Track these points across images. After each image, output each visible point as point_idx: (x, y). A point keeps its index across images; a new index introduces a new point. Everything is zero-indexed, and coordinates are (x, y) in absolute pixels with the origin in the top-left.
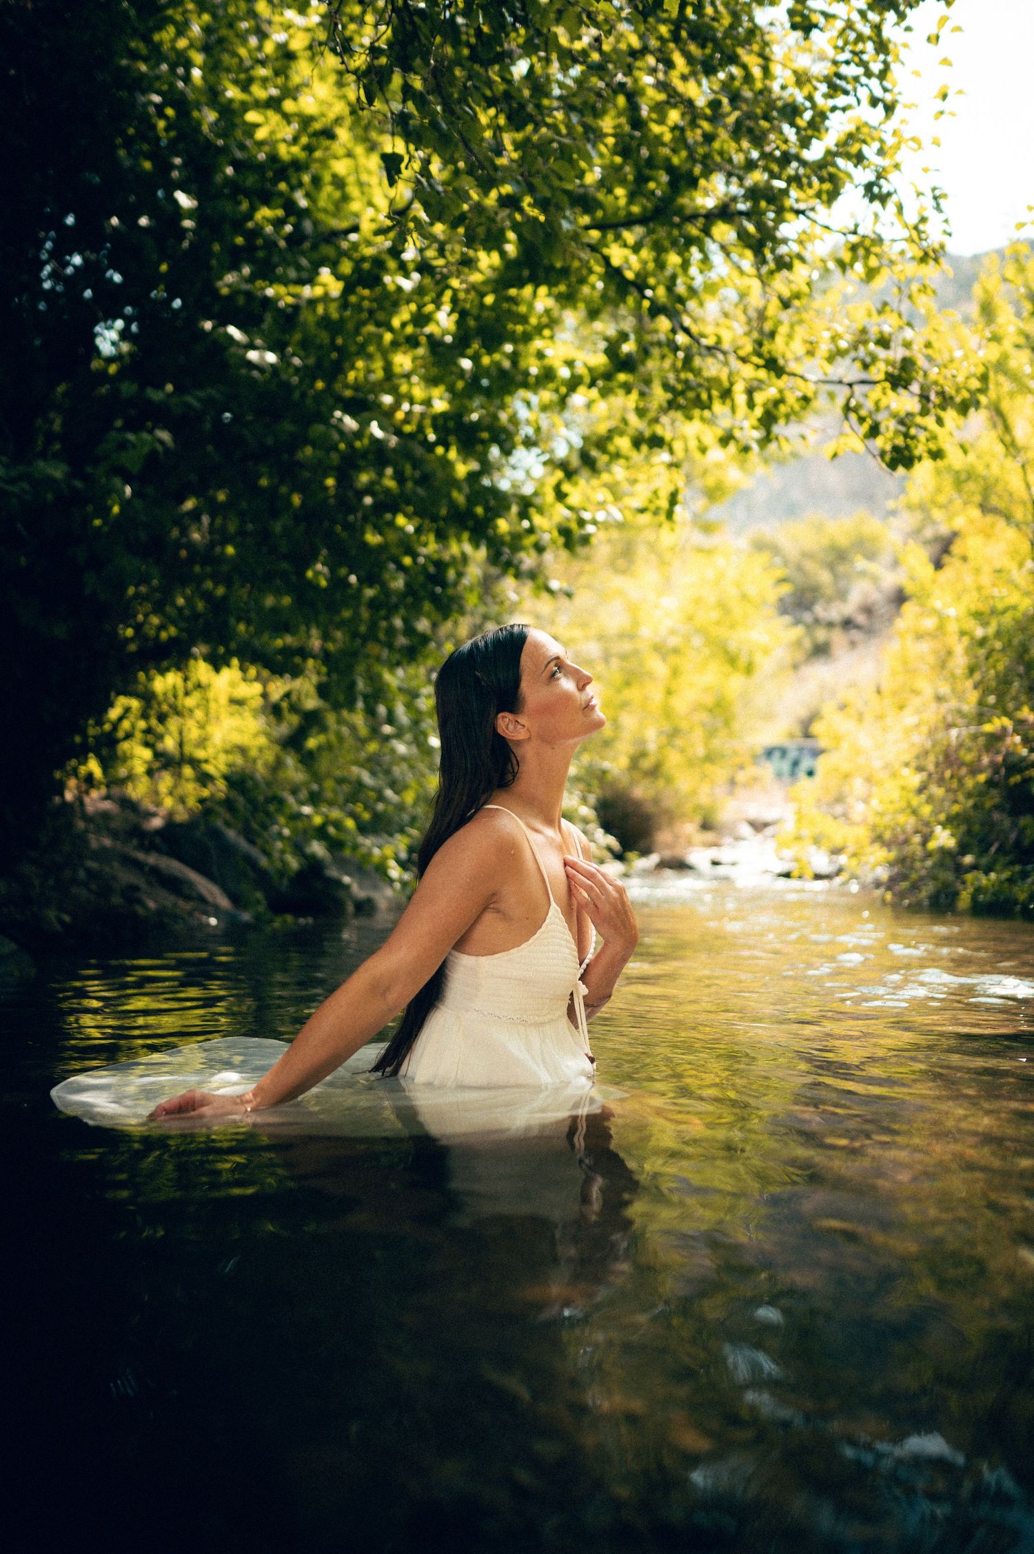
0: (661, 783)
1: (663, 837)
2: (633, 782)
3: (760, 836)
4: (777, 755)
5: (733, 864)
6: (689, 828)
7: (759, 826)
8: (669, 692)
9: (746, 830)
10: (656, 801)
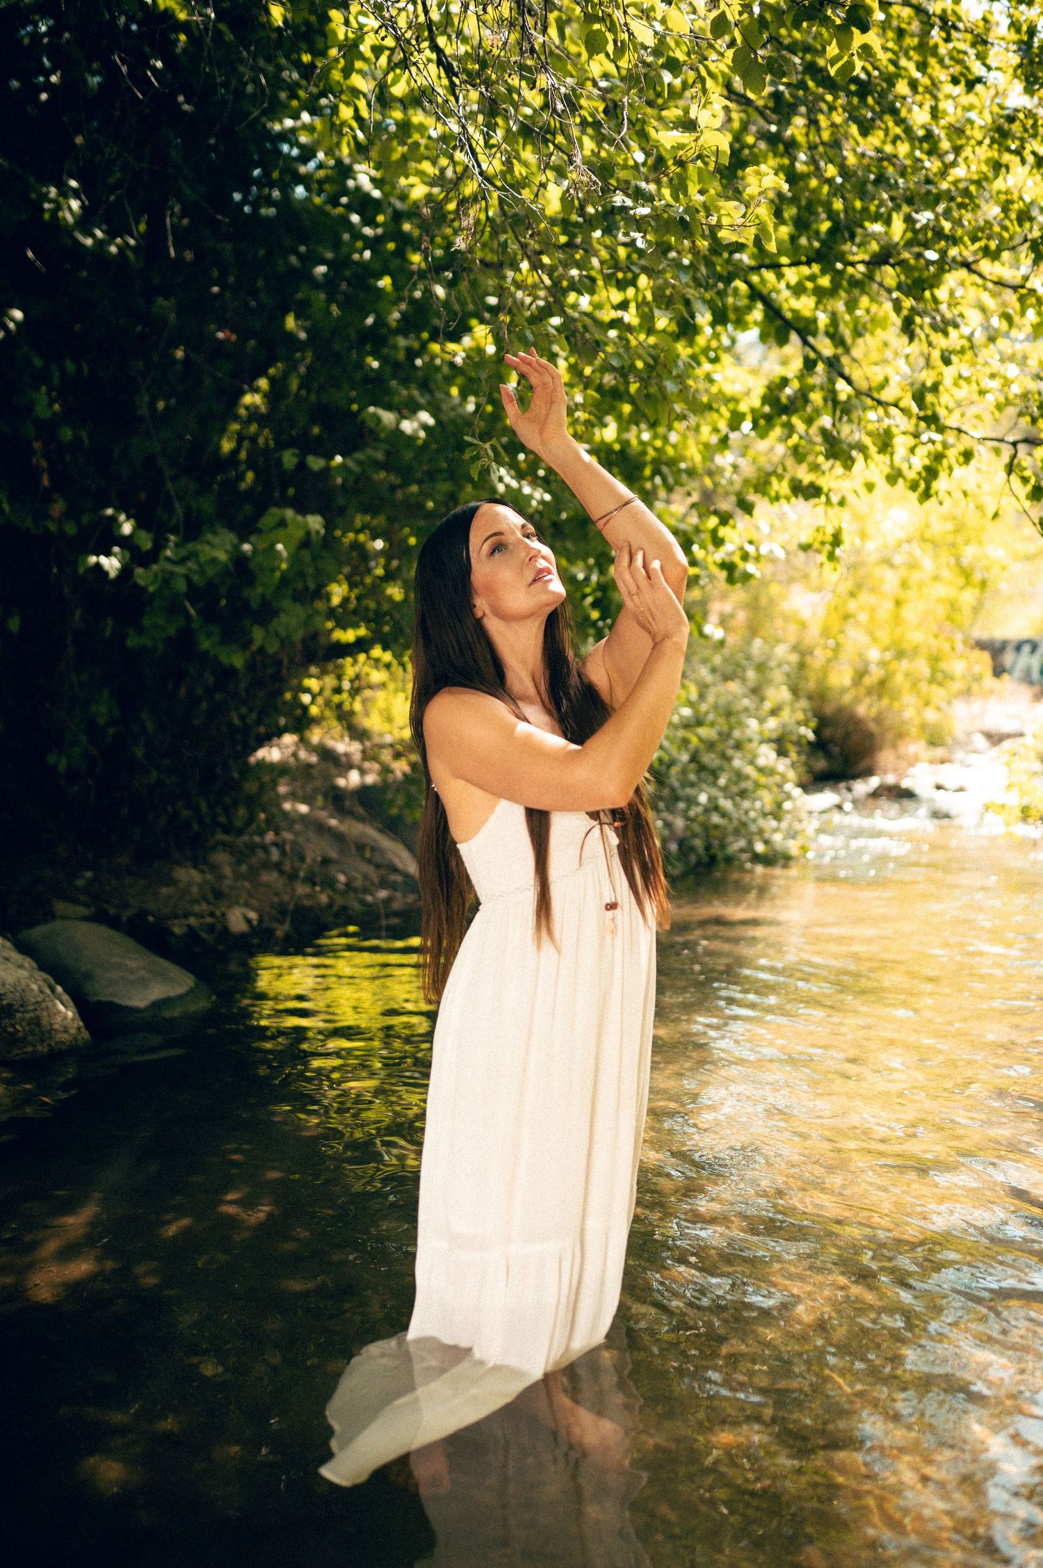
0: (885, 702)
1: (885, 757)
2: (857, 700)
3: (995, 751)
4: (1026, 649)
5: (961, 790)
6: (914, 747)
7: (995, 738)
8: (898, 603)
9: (980, 742)
10: (878, 720)
